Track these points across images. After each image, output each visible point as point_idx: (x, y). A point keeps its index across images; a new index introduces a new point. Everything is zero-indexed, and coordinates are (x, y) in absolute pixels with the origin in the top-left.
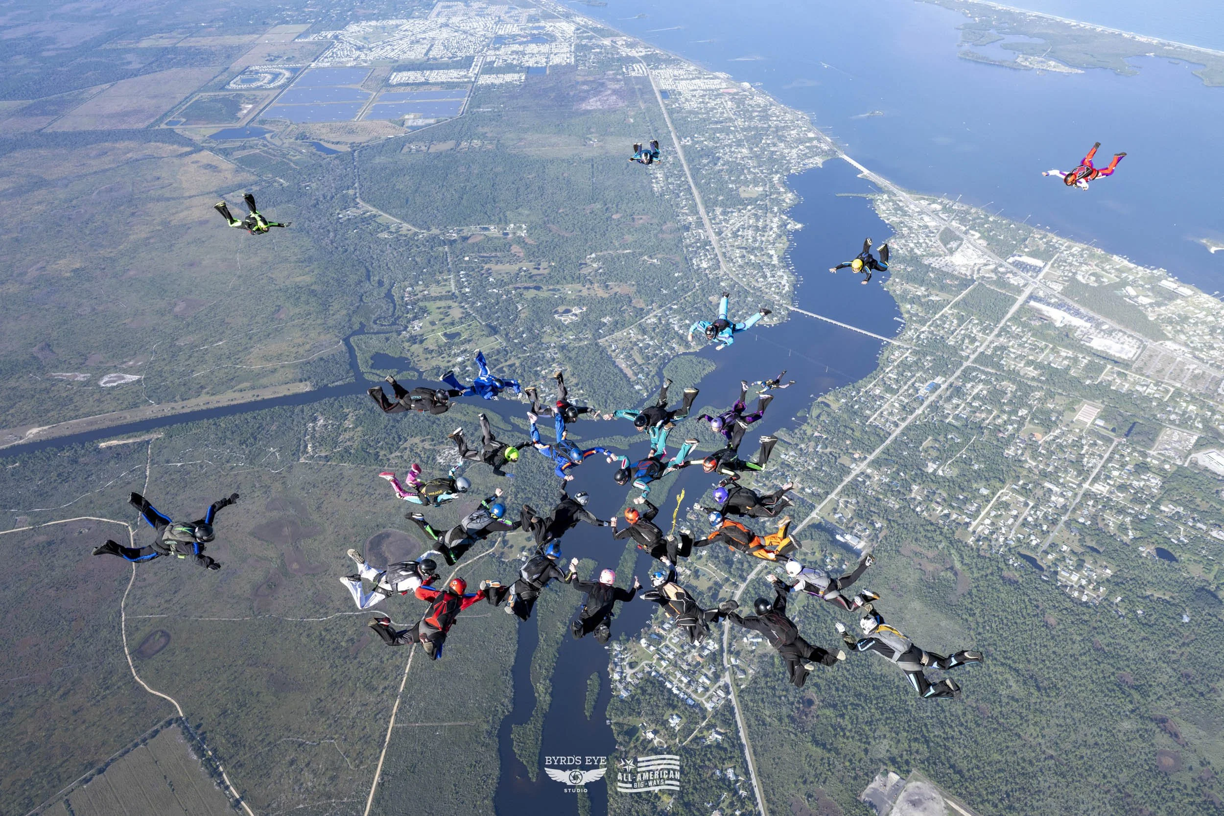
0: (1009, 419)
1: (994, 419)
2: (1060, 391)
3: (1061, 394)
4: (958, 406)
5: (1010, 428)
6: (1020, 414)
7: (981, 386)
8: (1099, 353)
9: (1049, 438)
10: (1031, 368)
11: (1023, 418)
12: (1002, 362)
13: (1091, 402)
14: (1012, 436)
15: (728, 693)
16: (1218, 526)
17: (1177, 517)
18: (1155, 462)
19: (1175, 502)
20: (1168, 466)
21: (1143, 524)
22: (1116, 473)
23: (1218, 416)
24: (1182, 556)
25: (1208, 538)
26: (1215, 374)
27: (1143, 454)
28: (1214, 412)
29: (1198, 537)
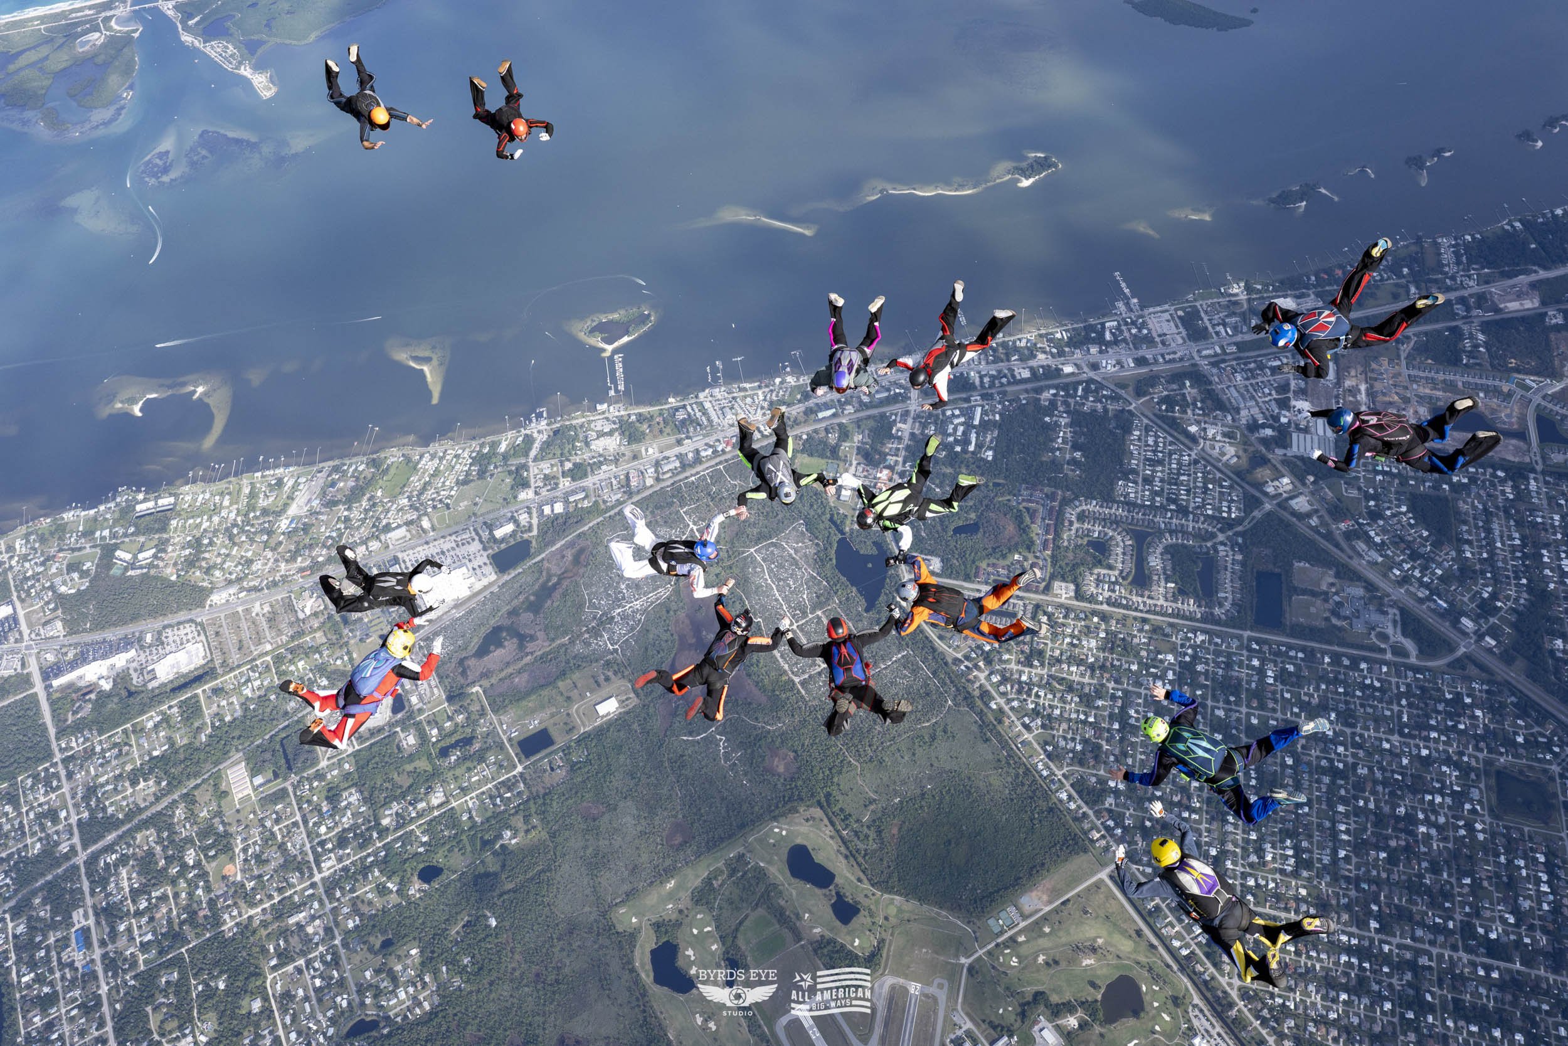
0: (189, 883)
1: (176, 904)
2: (192, 783)
3: (197, 787)
4: (129, 930)
5: (200, 892)
6: (191, 863)
7: (124, 873)
8: (176, 684)
9: (239, 860)
10: (142, 784)
11: (198, 864)
12: (110, 810)
13: (229, 762)
14: (212, 903)
16: (430, 789)
17: (402, 820)
18: (335, 772)
19: (386, 804)
20: (347, 766)
21: (389, 863)
22: (323, 829)
23: (326, 653)
24: (439, 859)
25: (436, 813)
26: (280, 595)
27: (320, 776)
28: (317, 650)
29: (429, 823)
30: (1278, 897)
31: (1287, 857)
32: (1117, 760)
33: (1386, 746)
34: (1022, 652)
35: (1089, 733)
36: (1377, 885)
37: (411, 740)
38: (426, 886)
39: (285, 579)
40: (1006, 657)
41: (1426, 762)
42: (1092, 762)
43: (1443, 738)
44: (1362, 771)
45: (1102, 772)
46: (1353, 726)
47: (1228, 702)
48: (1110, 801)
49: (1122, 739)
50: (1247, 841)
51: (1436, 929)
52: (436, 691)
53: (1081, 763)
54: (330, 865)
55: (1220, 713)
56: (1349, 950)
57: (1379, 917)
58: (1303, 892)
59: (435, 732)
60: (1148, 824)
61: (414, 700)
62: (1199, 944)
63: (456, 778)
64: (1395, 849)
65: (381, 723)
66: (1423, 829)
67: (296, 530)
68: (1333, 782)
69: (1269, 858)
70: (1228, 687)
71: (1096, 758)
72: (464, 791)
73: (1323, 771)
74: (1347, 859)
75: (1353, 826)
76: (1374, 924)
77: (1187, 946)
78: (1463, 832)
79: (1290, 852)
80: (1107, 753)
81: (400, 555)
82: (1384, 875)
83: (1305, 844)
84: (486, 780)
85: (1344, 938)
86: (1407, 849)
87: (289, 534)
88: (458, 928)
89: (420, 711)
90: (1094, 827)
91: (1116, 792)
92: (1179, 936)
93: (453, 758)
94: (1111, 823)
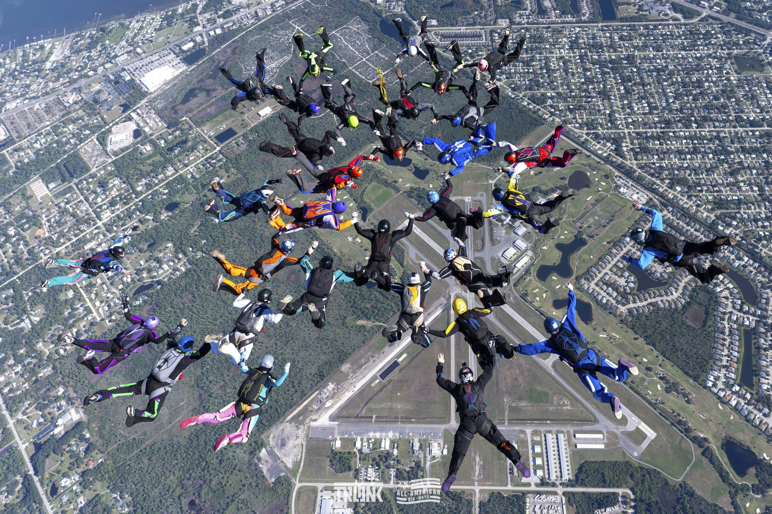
1: (6, 257)
2: (7, 196)
6: (13, 234)
9: (46, 226)
11: (17, 234)
13: (30, 181)
16: (164, 168)
17: (148, 186)
18: (102, 172)
19: (138, 180)
20: (109, 168)
21: (144, 208)
22: (99, 200)
23: (86, 119)
24: (177, 199)
25: (171, 179)
26: (52, 98)
27: (93, 176)
28: (82, 118)
29: (166, 184)
30: (645, 124)
31: (645, 107)
32: (549, 84)
33: (680, 56)
34: (489, 50)
35: (531, 77)
36: (691, 110)
37: (149, 148)
38: (170, 214)
39: (53, 90)
40: (481, 53)
41: (700, 59)
42: (536, 88)
43: (706, 48)
44: (671, 67)
45: (542, 91)
46: (662, 51)
47: (598, 52)
48: (549, 102)
49: (549, 77)
50: (623, 105)
51: (725, 121)
52: (160, 124)
53: (530, 89)
54: (107, 216)
55: (596, 57)
56: (686, 138)
57: (696, 122)
58: (657, 119)
59: (162, 142)
60: (571, 107)
61: (147, 129)
62: (611, 150)
63: (180, 161)
64: (696, 94)
65: (128, 144)
66: (707, 84)
67: (56, 68)
68: (658, 74)
69: (636, 109)
70: (597, 47)
71: (537, 86)
72: (186, 166)
73: (652, 71)
74: (674, 102)
75: (673, 90)
76: (694, 125)
77: (605, 152)
78: (726, 82)
79: (646, 105)
80: (542, 83)
81: (126, 67)
82: (693, 105)
83: (652, 100)
84: (198, 157)
85: (682, 133)
86: (701, 93)
87: (53, 70)
88: (195, 228)
89: (151, 135)
90: (544, 113)
91: (552, 98)
92: (599, 149)
93: (176, 151)
94: (553, 110)
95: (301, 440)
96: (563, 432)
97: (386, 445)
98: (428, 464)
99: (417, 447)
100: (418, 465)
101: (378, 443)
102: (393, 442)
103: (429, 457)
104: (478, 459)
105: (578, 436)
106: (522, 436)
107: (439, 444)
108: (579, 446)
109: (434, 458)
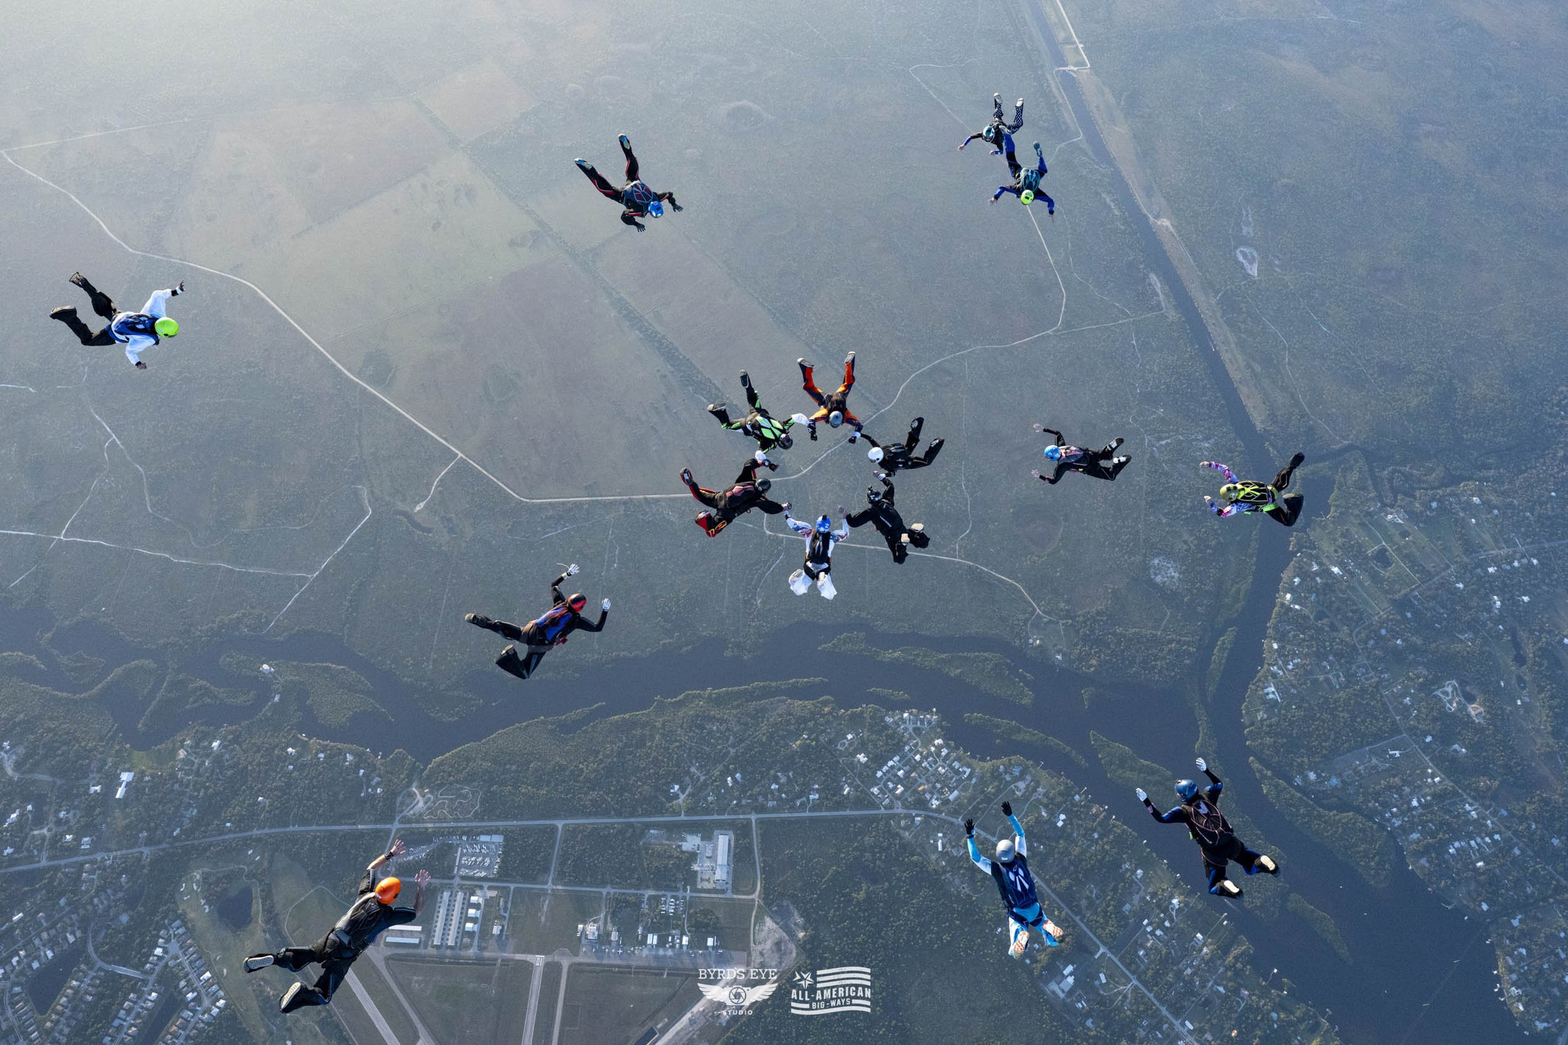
15: (886, 808)
95: (755, 949)
96: (434, 947)
97: (652, 939)
98: (602, 916)
99: (614, 936)
100: (614, 914)
101: (662, 942)
102: (643, 942)
103: (601, 923)
104: (543, 919)
105: (416, 941)
106: (484, 944)
107: (586, 938)
108: (419, 928)
109: (595, 921)
